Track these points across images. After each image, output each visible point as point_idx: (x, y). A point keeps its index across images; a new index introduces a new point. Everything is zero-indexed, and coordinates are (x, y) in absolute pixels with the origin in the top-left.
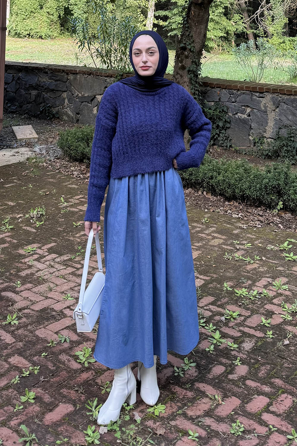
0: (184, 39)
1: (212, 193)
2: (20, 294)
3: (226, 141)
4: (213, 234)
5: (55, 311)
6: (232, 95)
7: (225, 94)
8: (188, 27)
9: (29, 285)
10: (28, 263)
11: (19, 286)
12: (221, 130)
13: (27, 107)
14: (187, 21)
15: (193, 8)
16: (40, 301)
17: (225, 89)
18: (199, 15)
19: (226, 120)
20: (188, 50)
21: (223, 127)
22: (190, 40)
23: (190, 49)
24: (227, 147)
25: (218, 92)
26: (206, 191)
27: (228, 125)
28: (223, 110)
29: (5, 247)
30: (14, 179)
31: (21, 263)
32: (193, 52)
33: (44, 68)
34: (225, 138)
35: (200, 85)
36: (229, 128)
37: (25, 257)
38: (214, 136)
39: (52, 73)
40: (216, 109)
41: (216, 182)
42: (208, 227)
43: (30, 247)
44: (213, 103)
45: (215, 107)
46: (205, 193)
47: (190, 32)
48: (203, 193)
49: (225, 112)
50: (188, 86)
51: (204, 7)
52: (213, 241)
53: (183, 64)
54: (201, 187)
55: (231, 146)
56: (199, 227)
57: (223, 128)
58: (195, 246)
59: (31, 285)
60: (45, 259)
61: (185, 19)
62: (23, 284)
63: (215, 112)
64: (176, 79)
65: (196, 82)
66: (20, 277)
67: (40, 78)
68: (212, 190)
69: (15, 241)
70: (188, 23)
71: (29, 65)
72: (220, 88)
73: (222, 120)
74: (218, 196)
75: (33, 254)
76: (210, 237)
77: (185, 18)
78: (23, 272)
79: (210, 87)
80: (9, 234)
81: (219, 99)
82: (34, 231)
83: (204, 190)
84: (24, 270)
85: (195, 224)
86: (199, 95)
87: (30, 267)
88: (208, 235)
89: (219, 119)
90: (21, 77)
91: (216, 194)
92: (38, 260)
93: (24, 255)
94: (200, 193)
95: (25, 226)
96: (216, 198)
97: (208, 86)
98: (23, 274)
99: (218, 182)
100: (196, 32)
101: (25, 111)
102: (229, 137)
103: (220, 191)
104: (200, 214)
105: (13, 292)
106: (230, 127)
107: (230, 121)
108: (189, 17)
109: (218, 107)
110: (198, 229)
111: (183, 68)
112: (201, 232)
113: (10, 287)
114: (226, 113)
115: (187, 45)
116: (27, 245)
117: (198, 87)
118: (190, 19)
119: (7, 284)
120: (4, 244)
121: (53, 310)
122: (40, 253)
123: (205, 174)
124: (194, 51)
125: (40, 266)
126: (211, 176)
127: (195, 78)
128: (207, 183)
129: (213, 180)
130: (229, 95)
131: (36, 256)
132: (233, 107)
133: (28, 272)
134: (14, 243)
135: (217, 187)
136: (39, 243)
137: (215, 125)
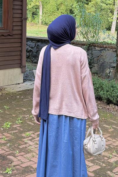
2: (17, 158)
5: (33, 168)
9: (23, 153)
10: (25, 141)
11: (17, 153)
16: (26, 162)
29: (15, 132)
30: (29, 97)
31: (22, 141)
37: (24, 138)
43: (28, 133)
59: (24, 153)
60: (34, 140)
62: (19, 152)
66: (19, 148)
69: (22, 129)
75: (29, 137)
78: (21, 146)
80: (20, 125)
82: (33, 124)
84: (22, 145)
87: (26, 143)
92: (31, 140)
93: (24, 137)
95: (29, 121)
98: (21, 147)
105: (14, 156)
113: (12, 153)
116: (27, 132)
119: (11, 152)
120: (15, 130)
121: (32, 167)
122: (33, 136)
125: (31, 143)
131: (30, 138)
133: (24, 146)
134: (21, 130)
136: (33, 131)
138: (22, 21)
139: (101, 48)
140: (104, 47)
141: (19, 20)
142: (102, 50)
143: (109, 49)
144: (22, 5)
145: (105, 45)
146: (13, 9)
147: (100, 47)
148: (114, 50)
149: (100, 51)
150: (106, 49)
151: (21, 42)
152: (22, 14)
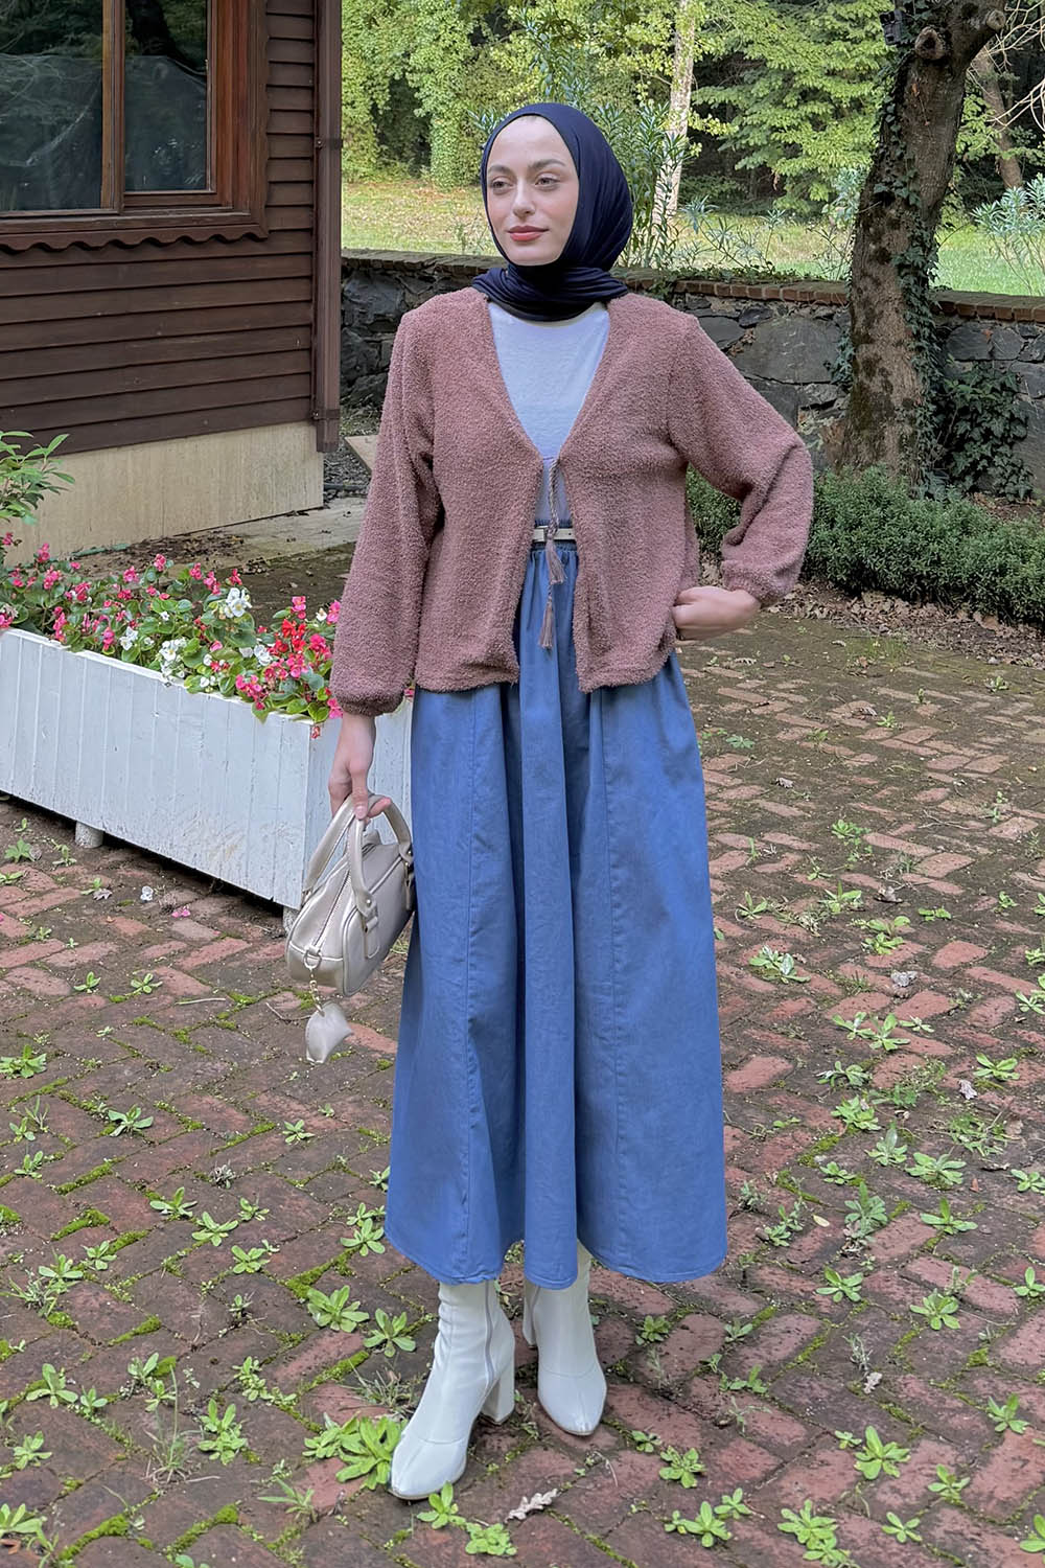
0: (887, 169)
1: (1000, 617)
3: (1014, 479)
4: (1028, 718)
6: (1030, 340)
7: (1008, 337)
8: (899, 132)
12: (998, 446)
13: (372, 381)
14: (895, 113)
15: (914, 75)
17: (1011, 321)
18: (934, 95)
19: (1012, 415)
20: (898, 201)
21: (1003, 435)
22: (904, 174)
23: (906, 201)
24: (1017, 495)
25: (987, 331)
26: (981, 611)
27: (1020, 431)
28: (1003, 385)
32: (914, 208)
33: (422, 263)
34: (1009, 469)
35: (934, 310)
36: (1022, 439)
38: (975, 464)
39: (445, 279)
40: (981, 382)
41: (1017, 583)
42: (1008, 701)
44: (969, 366)
45: (977, 378)
46: (977, 616)
47: (905, 148)
48: (971, 616)
49: (1010, 389)
50: (897, 312)
51: (950, 71)
52: (1034, 733)
53: (883, 245)
54: (965, 600)
55: (1029, 493)
56: (984, 701)
57: (1003, 439)
58: (986, 744)
61: (889, 108)
63: (978, 390)
64: (860, 291)
65: (922, 299)
67: (408, 295)
68: (1004, 609)
70: (898, 119)
71: (373, 257)
72: (993, 318)
73: (1000, 414)
74: (1021, 626)
76: (1022, 724)
77: (889, 104)
79: (961, 317)
81: (991, 353)
83: (976, 609)
85: (970, 693)
86: (930, 339)
88: (1014, 718)
89: (992, 411)
90: (349, 291)
91: (1013, 617)
94: (962, 615)
96: (1013, 630)
97: (955, 312)
99: (1023, 583)
100: (922, 148)
101: (364, 394)
102: (1022, 467)
103: (1028, 608)
104: (975, 668)
106: (1025, 437)
107: (1027, 418)
108: (903, 100)
109: (987, 375)
110: (980, 705)
111: (883, 257)
112: (993, 710)
114: (1014, 393)
115: (896, 188)
117: (930, 315)
118: (905, 107)
123: (983, 560)
124: (919, 204)
126: (1001, 566)
127: (920, 289)
128: (987, 587)
129: (1008, 577)
130: (1024, 341)
132: (1037, 376)
135: (1019, 598)
137: (977, 429)
138: (313, 158)
139: (742, 306)
140: (764, 296)
141: (299, 147)
142: (749, 312)
143: (791, 306)
144: (311, 65)
145: (764, 288)
146: (268, 86)
147: (738, 299)
148: (823, 313)
149: (737, 319)
150: (774, 307)
151: (309, 278)
152: (313, 113)
